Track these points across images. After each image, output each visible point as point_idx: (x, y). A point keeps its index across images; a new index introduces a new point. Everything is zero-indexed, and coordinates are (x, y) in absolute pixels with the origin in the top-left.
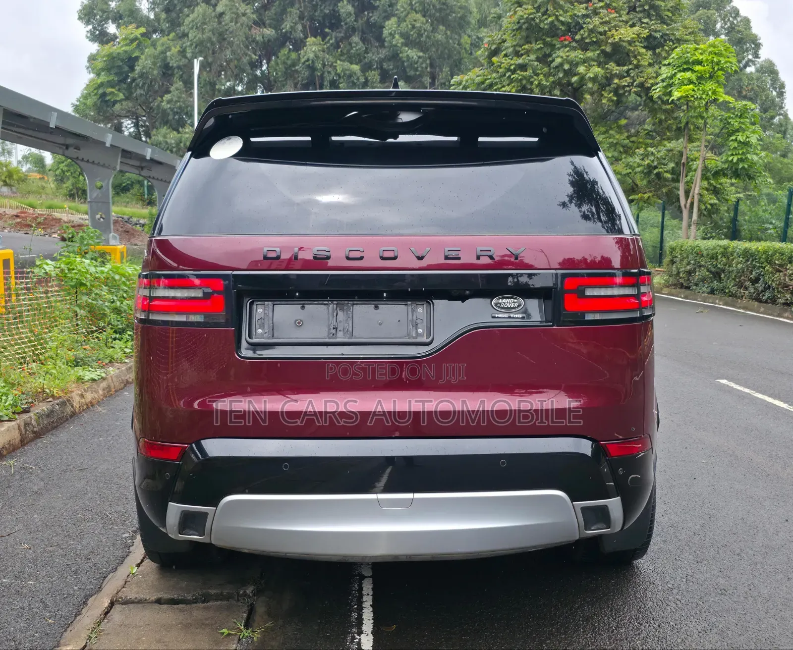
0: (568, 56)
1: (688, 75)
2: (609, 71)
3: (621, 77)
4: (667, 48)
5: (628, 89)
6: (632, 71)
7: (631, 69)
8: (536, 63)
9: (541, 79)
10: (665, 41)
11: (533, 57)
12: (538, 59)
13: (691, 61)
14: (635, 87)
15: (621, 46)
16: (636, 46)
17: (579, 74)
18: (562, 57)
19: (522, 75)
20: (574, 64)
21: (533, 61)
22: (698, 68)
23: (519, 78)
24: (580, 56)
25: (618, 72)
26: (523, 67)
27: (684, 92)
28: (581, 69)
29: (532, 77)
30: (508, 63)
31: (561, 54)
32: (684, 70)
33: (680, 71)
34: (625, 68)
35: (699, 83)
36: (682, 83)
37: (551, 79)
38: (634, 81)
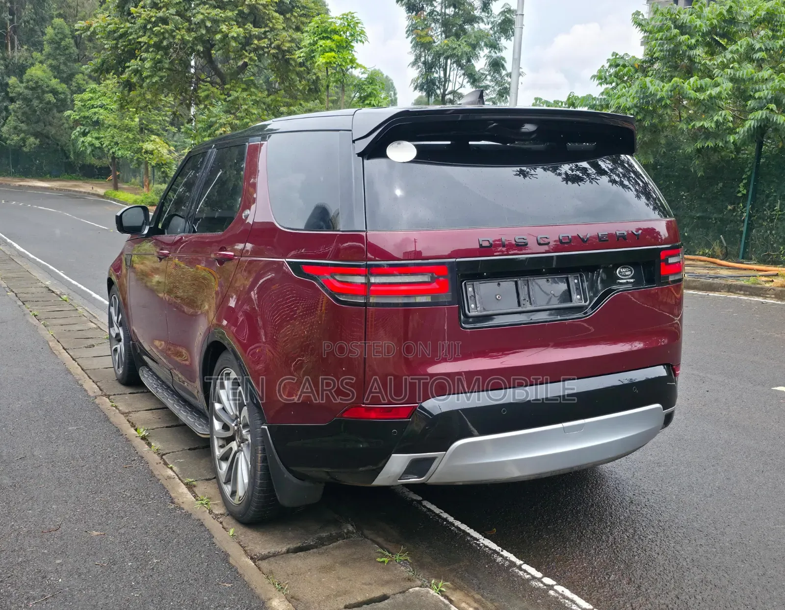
0: (208, 14)
1: (328, 43)
2: (247, 31)
3: (259, 38)
4: (296, 14)
5: (266, 50)
6: (268, 33)
7: (268, 31)
8: (177, 17)
9: (184, 34)
10: (293, 7)
11: (173, 11)
12: (178, 14)
13: (329, 30)
14: (274, 48)
15: (257, 9)
16: (269, 10)
17: (222, 32)
18: (202, 14)
19: (164, 28)
20: (215, 22)
21: (173, 15)
22: (336, 37)
23: (162, 31)
24: (221, 15)
25: (257, 33)
26: (164, 21)
27: (328, 59)
28: (224, 28)
29: (174, 31)
30: (148, 15)
31: (202, 11)
32: (324, 38)
33: (320, 39)
34: (263, 30)
35: (338, 51)
36: (324, 51)
37: (193, 34)
38: (271, 43)
